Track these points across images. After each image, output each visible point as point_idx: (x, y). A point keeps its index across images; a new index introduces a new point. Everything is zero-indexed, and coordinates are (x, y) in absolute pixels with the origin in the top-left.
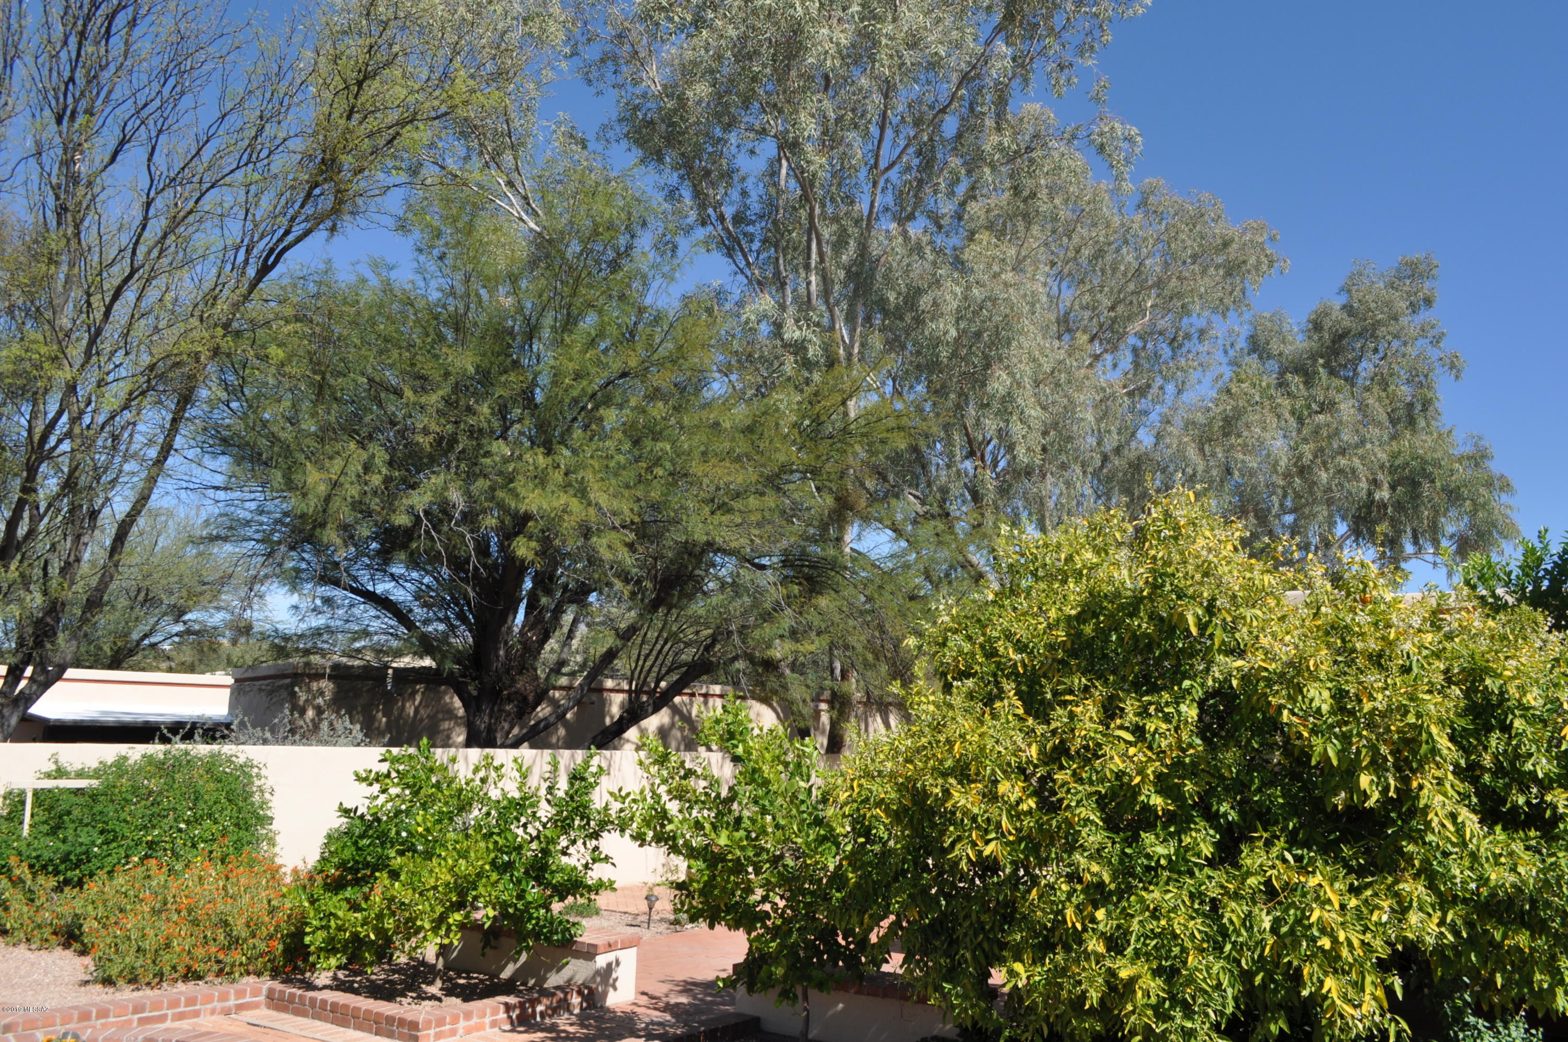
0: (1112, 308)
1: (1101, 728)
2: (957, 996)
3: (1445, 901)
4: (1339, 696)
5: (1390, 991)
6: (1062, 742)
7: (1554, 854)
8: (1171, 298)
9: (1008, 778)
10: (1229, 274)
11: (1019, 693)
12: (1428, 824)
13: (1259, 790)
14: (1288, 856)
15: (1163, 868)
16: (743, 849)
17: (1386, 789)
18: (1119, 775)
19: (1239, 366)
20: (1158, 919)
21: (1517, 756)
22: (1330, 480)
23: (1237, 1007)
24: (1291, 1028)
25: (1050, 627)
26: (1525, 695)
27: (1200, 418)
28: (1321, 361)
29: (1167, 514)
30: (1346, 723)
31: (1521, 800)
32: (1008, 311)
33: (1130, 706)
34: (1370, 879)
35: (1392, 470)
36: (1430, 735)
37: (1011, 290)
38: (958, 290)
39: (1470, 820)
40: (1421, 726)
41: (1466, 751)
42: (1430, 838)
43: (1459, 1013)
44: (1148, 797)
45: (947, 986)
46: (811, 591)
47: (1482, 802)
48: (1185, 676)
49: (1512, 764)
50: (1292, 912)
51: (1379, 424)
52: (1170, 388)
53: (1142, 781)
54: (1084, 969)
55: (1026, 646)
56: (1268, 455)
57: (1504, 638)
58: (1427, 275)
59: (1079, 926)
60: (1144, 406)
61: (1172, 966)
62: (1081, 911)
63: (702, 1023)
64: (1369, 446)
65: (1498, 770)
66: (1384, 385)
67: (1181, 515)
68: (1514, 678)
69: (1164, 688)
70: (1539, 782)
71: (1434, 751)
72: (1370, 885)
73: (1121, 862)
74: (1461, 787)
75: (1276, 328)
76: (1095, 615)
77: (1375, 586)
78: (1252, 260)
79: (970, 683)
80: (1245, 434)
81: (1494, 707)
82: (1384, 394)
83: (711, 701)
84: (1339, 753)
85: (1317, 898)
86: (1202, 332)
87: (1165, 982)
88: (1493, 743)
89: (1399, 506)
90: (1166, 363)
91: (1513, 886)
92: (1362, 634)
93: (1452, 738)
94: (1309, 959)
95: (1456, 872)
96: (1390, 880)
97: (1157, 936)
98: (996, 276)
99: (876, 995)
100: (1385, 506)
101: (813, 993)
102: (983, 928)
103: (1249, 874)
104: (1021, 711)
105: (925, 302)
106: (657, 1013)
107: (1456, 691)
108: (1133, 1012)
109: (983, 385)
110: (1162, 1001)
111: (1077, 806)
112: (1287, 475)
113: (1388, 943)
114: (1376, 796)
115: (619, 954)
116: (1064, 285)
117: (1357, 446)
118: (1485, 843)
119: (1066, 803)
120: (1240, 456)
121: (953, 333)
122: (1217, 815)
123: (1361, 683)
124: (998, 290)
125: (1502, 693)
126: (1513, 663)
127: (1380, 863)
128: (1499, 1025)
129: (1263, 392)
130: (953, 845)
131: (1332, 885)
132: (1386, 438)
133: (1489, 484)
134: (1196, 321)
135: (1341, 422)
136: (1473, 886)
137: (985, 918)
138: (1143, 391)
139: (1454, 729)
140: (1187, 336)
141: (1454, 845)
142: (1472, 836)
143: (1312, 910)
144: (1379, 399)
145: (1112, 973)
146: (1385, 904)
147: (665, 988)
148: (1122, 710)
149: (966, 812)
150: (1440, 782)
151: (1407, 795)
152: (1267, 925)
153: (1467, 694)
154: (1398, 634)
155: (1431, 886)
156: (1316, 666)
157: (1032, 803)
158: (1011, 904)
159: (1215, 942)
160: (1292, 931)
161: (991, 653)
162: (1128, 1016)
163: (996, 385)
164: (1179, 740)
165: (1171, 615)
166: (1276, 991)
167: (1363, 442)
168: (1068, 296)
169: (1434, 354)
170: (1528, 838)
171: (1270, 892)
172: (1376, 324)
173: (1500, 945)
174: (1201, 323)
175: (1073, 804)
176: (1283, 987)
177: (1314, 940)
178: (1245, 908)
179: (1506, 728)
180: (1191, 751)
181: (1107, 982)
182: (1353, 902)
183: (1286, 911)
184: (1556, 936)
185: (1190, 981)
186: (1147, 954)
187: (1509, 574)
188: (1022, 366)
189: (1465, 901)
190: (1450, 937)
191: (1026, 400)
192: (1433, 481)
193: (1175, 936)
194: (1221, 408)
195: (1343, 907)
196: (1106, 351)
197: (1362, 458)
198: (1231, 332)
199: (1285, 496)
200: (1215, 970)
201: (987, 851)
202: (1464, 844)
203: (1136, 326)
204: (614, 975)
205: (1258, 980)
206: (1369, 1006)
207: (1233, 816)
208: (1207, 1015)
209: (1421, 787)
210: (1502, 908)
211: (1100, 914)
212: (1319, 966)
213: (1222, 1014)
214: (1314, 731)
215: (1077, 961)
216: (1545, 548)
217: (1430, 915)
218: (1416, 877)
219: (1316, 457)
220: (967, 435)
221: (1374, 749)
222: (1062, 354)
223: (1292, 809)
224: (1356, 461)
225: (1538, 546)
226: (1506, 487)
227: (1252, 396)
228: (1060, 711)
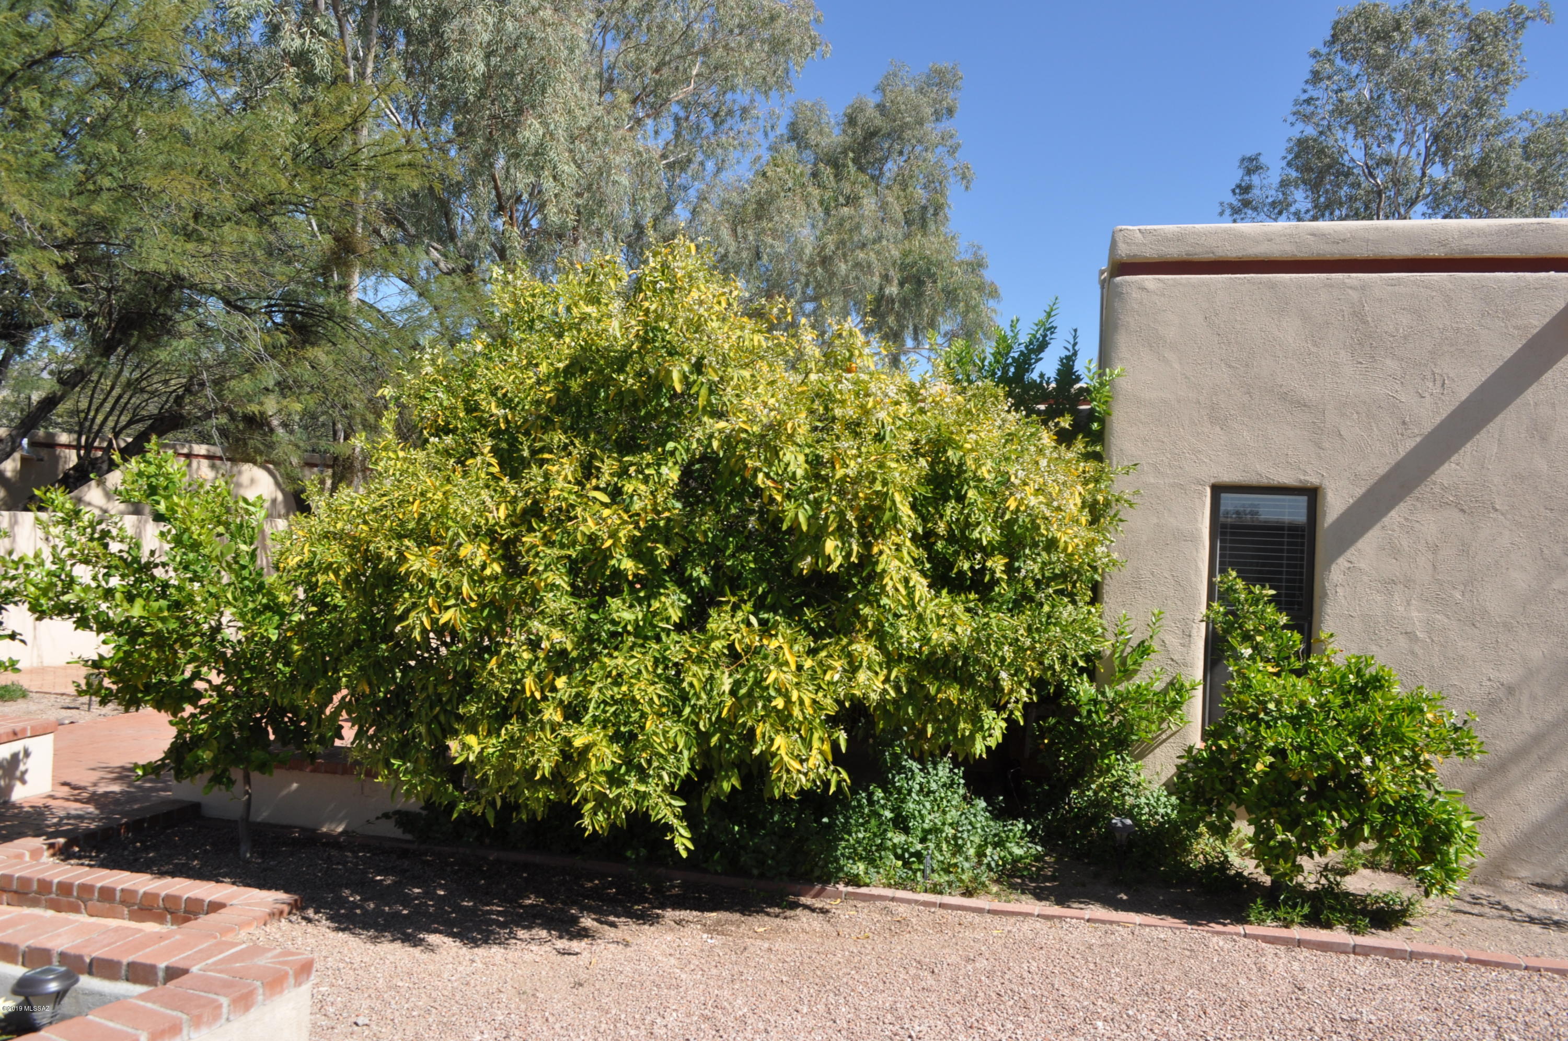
0: (657, 70)
1: (576, 488)
2: (406, 772)
3: (891, 660)
4: (815, 462)
5: (835, 745)
6: (535, 503)
7: (987, 615)
8: (716, 68)
9: (472, 541)
10: (774, 51)
11: (495, 451)
12: (883, 588)
13: (733, 556)
14: (753, 620)
15: (629, 633)
16: (164, 620)
17: (849, 554)
18: (592, 538)
19: (777, 151)
20: (619, 685)
21: (968, 525)
22: (849, 271)
23: (692, 768)
24: (742, 785)
25: (539, 382)
26: (980, 466)
27: (735, 198)
28: (851, 155)
29: (665, 266)
30: (819, 489)
31: (966, 566)
32: (544, 53)
33: (608, 467)
34: (827, 641)
35: (903, 267)
36: (894, 502)
37: (549, 30)
38: (490, 20)
39: (920, 584)
40: (887, 494)
41: (924, 519)
42: (884, 601)
43: (896, 757)
44: (619, 561)
45: (396, 763)
46: (304, 342)
47: (934, 568)
48: (670, 438)
49: (962, 532)
50: (752, 674)
51: (895, 223)
52: (710, 165)
53: (614, 544)
54: (540, 739)
55: (511, 400)
56: (796, 242)
57: (969, 412)
58: (951, 85)
59: (538, 695)
60: (683, 181)
61: (631, 732)
62: (541, 681)
63: (124, 814)
64: (884, 242)
65: (951, 539)
66: (904, 186)
67: (680, 267)
68: (972, 450)
69: (647, 449)
70: (982, 549)
71: (896, 519)
72: (825, 646)
73: (586, 628)
74: (916, 553)
75: (815, 118)
76: (584, 371)
77: (861, 355)
78: (796, 40)
79: (449, 440)
80: (776, 218)
81: (952, 478)
82: (902, 194)
83: (195, 463)
84: (809, 519)
85: (776, 660)
86: (744, 110)
87: (622, 747)
88: (948, 512)
89: (905, 303)
90: (708, 137)
91: (951, 644)
92: (843, 402)
93: (913, 507)
94: (763, 719)
95: (903, 632)
96: (845, 641)
97: (616, 702)
98: (534, 11)
99: (335, 773)
100: (893, 302)
101: (255, 776)
102: (440, 700)
103: (714, 638)
104: (496, 469)
105: (451, 30)
106: (78, 805)
107: (923, 462)
108: (586, 779)
109: (514, 133)
110: (617, 768)
111: (545, 570)
112: (811, 264)
113: (837, 701)
114: (839, 560)
115: (28, 742)
116: (609, 36)
117: (874, 242)
118: (931, 606)
119: (532, 567)
120: (769, 240)
121: (481, 68)
122: (690, 579)
123: (834, 449)
124: (534, 27)
125: (961, 465)
126: (973, 436)
127: (838, 625)
128: (930, 767)
129: (797, 178)
130: (407, 612)
131: (791, 648)
132: (900, 236)
133: (980, 288)
134: (741, 98)
135: (862, 216)
136: (916, 645)
137: (442, 689)
138: (683, 165)
139: (915, 498)
140: (730, 113)
141: (904, 607)
142: (921, 599)
143: (770, 672)
144: (898, 198)
145: (568, 742)
146: (837, 665)
147: (94, 776)
148: (598, 469)
149: (421, 577)
150: (898, 548)
151: (867, 560)
152: (727, 688)
153: (932, 465)
154: (876, 403)
155: (881, 648)
156: (794, 429)
157: (497, 568)
158: (469, 674)
159: (675, 706)
160: (750, 694)
161: (472, 408)
162: (580, 783)
163: (527, 134)
164: (655, 504)
165: (658, 371)
166: (730, 751)
167: (880, 238)
168: (612, 49)
169: (949, 163)
170: (968, 601)
171: (733, 655)
172: (904, 126)
173: (934, 699)
174: (744, 100)
175: (541, 568)
176: (737, 746)
177: (770, 699)
178: (707, 672)
179: (961, 498)
180: (667, 514)
181: (562, 751)
182: (808, 663)
183: (746, 673)
184: (981, 688)
185: (647, 745)
186: (606, 721)
187: (983, 361)
188: (556, 117)
189: (909, 659)
190: (893, 694)
191: (558, 154)
192: (935, 282)
193: (634, 701)
194: (756, 190)
195: (800, 668)
196: (648, 116)
197: (878, 253)
198: (771, 114)
199: (807, 285)
200: (671, 734)
201: (445, 617)
202: (913, 607)
203: (679, 94)
204: (22, 767)
205: (714, 740)
206: (815, 759)
207: (705, 580)
208: (661, 778)
209: (881, 553)
210: (940, 664)
211: (560, 682)
212: (772, 725)
213: (676, 776)
214: (788, 497)
215: (532, 732)
216: (1015, 337)
217: (877, 673)
218: (868, 637)
219: (837, 248)
220: (496, 188)
221: (841, 514)
222: (599, 111)
223: (764, 573)
224: (872, 254)
225: (1010, 334)
226: (994, 293)
227: (785, 182)
228: (535, 469)
